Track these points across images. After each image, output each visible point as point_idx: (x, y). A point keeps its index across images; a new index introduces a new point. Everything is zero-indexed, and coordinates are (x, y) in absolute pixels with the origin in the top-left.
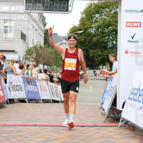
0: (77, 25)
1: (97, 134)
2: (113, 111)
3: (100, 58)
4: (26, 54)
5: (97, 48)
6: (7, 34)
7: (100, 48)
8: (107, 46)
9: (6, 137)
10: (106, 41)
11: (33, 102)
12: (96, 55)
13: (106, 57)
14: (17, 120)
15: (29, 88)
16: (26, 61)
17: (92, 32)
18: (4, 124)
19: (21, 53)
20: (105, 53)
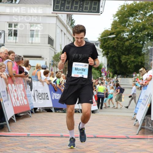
0: (109, 29)
1: (130, 147)
2: (147, 122)
3: (133, 64)
4: (53, 60)
5: (130, 54)
6: (33, 38)
7: (134, 54)
8: (141, 52)
9: (30, 148)
10: (141, 46)
11: (60, 111)
12: (129, 62)
13: (140, 64)
14: (42, 130)
15: (56, 96)
16: (53, 67)
17: (125, 36)
18: (28, 135)
19: (48, 59)
20: (138, 60)
